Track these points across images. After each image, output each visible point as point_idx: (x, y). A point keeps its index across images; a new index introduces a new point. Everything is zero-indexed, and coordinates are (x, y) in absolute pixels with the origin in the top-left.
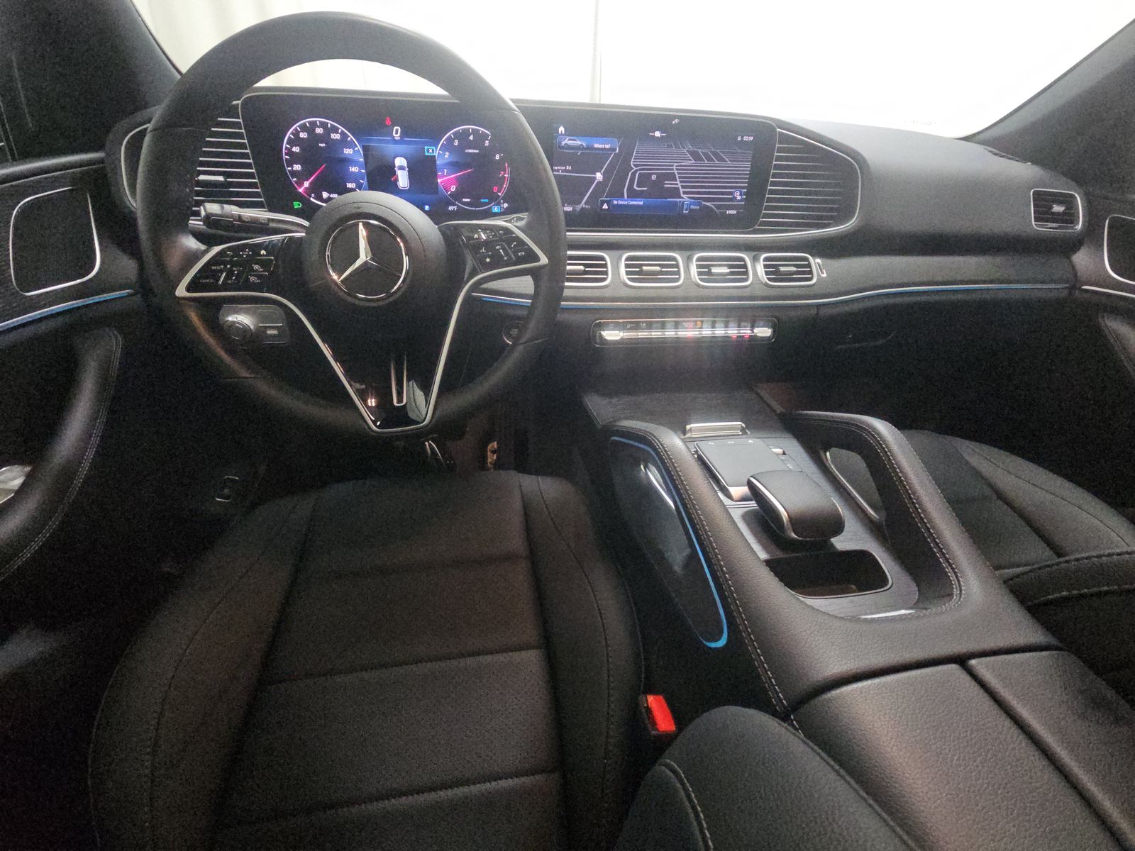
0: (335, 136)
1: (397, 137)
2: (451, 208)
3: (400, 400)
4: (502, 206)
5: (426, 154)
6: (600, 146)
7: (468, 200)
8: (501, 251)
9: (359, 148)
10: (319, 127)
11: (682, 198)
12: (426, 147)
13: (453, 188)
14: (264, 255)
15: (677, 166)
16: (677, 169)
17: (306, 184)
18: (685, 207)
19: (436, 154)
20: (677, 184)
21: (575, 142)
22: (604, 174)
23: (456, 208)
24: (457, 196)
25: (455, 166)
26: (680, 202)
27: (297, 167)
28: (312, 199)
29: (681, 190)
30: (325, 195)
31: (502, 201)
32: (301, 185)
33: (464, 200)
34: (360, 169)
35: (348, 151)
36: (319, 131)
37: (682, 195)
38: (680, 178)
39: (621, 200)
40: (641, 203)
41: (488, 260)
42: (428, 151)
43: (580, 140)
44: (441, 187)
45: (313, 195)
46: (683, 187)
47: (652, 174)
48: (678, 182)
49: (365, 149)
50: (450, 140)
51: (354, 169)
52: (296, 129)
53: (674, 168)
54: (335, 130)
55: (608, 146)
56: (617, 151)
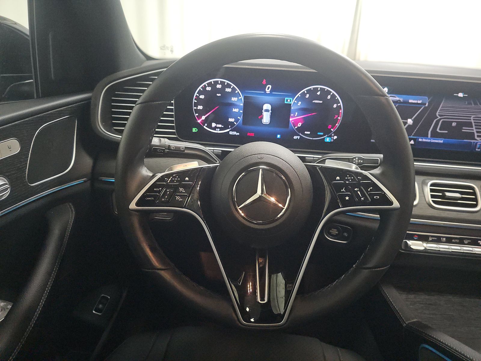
0: (228, 90)
1: (268, 91)
2: (295, 137)
3: (262, 299)
4: (332, 137)
5: (286, 102)
6: (414, 102)
7: (309, 133)
8: (359, 192)
9: (242, 97)
10: (219, 84)
11: (477, 140)
12: (286, 99)
13: (300, 125)
14: (187, 181)
15: (474, 117)
16: (474, 120)
17: (203, 118)
18: (478, 146)
19: (292, 103)
20: (473, 130)
21: (395, 98)
22: (414, 121)
23: (299, 137)
24: (301, 130)
25: (303, 110)
26: (474, 142)
27: (200, 107)
28: (205, 127)
29: (476, 134)
30: (214, 125)
31: (333, 135)
32: (199, 118)
33: (306, 133)
34: (239, 110)
35: (234, 99)
36: (219, 86)
37: (476, 138)
38: (475, 125)
39: (425, 139)
40: (442, 142)
41: (347, 198)
42: (287, 100)
43: (398, 97)
44: (291, 124)
45: (206, 125)
46: (477, 132)
47: (453, 122)
48: (474, 128)
49: (245, 98)
50: (304, 94)
51: (236, 110)
52: (205, 85)
53: (472, 118)
54: (229, 86)
55: (419, 102)
56: (427, 105)
